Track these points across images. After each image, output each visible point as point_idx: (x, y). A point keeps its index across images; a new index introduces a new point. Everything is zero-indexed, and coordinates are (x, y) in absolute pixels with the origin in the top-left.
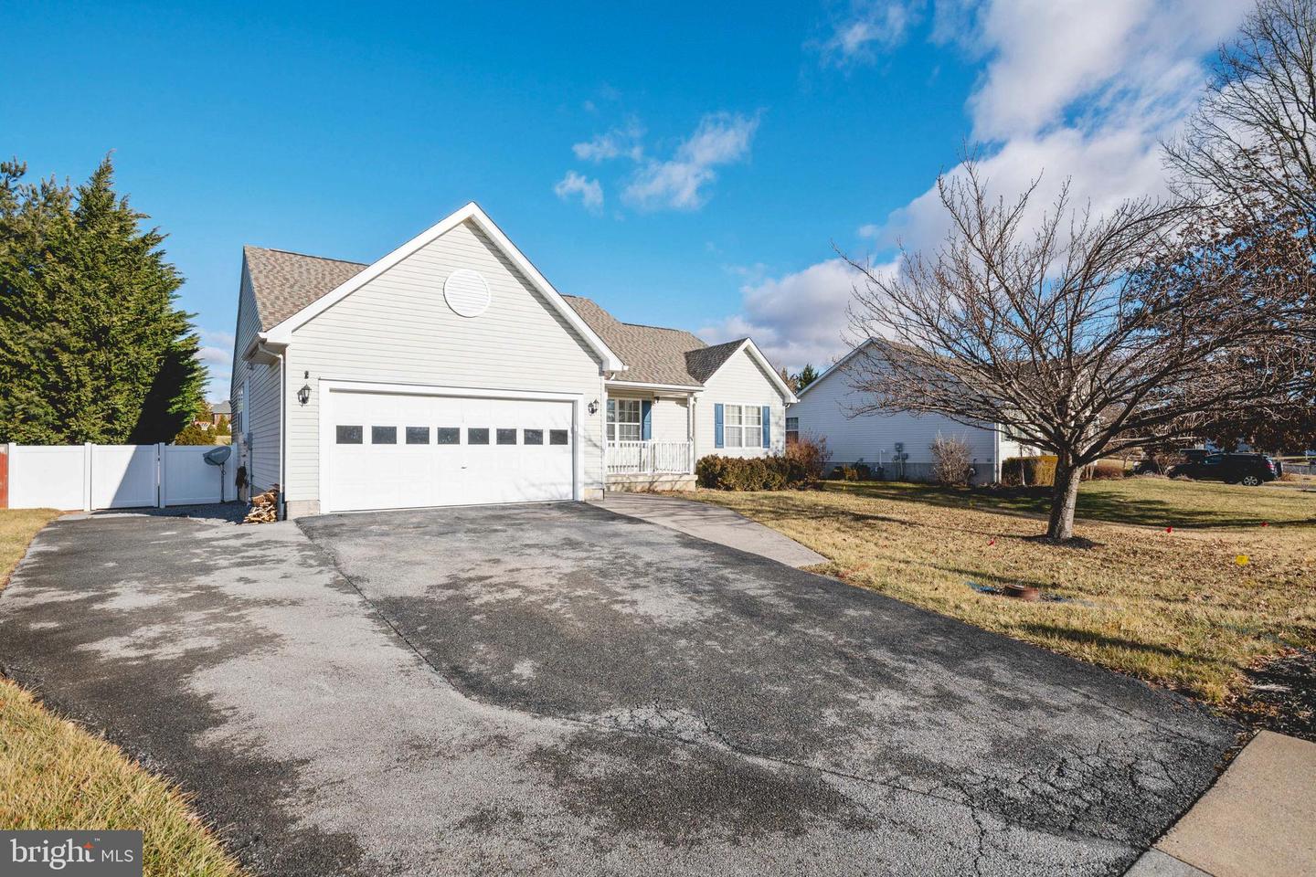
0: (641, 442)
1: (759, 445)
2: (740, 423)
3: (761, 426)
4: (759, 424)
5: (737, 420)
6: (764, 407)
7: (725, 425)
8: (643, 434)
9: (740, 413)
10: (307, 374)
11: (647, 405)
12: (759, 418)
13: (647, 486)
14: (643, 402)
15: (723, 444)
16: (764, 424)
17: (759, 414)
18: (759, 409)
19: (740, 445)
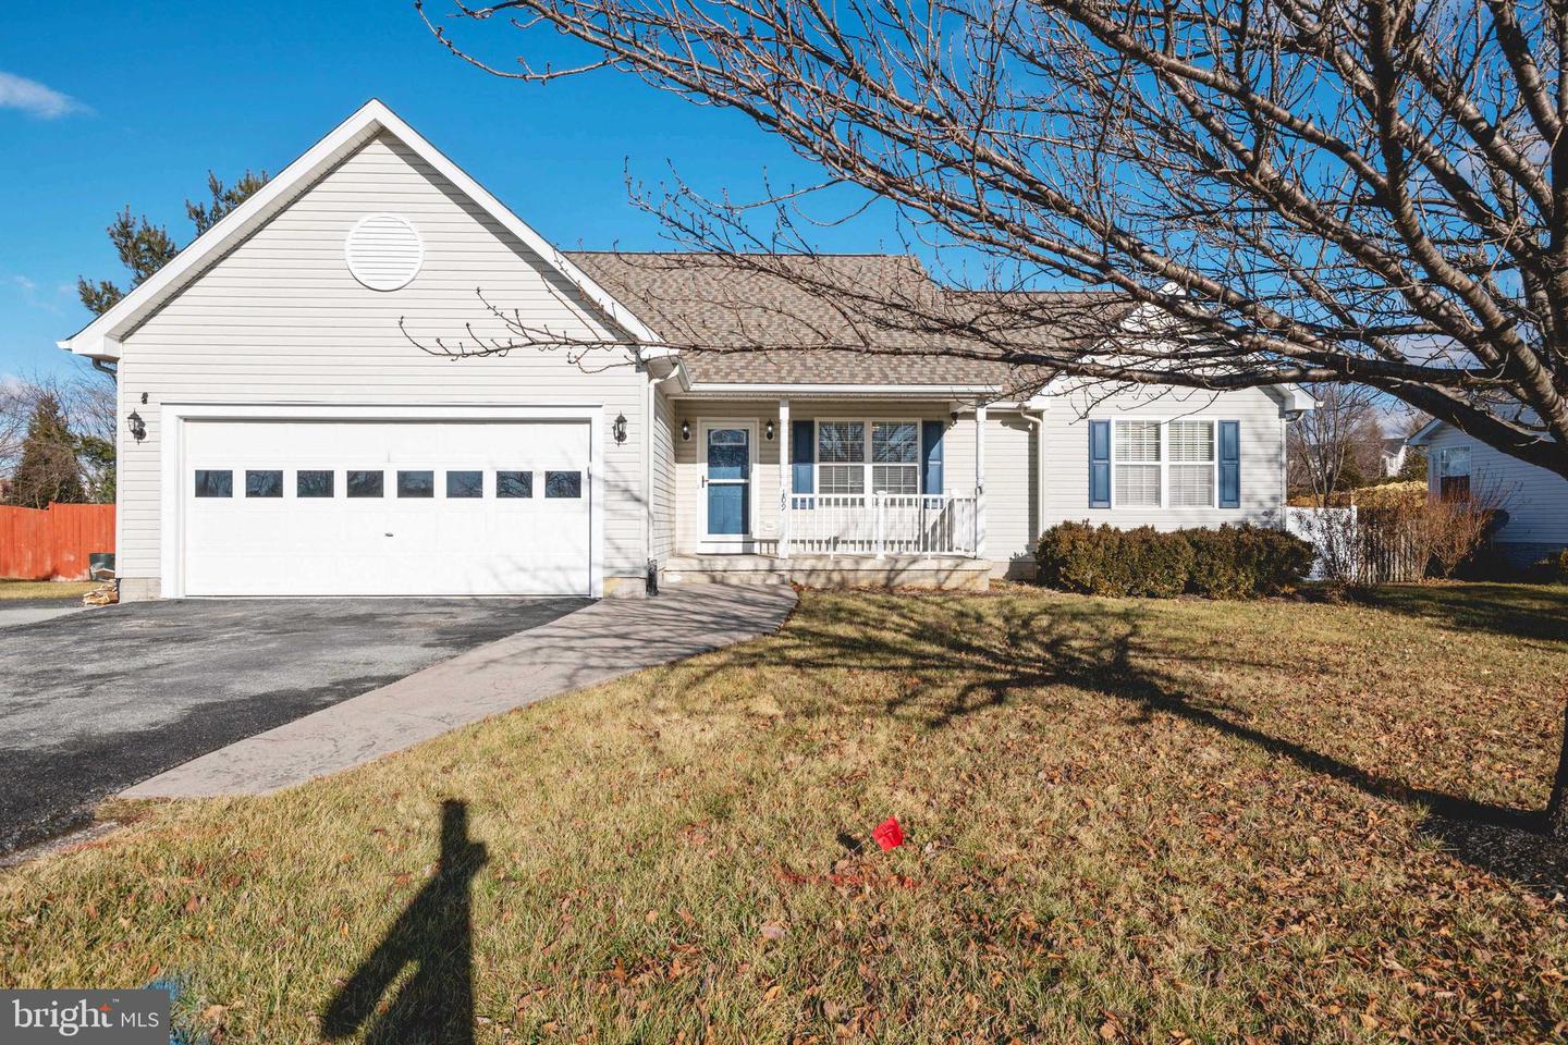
0: (919, 496)
1: (1211, 503)
2: (1158, 457)
3: (1216, 462)
4: (1211, 458)
5: (1148, 451)
6: (1223, 424)
7: (1114, 462)
8: (928, 480)
9: (1158, 436)
10: (145, 396)
11: (933, 432)
12: (1211, 446)
13: (881, 578)
14: (924, 422)
15: (1108, 499)
16: (1222, 457)
17: (1211, 436)
18: (1211, 427)
19: (1158, 499)
